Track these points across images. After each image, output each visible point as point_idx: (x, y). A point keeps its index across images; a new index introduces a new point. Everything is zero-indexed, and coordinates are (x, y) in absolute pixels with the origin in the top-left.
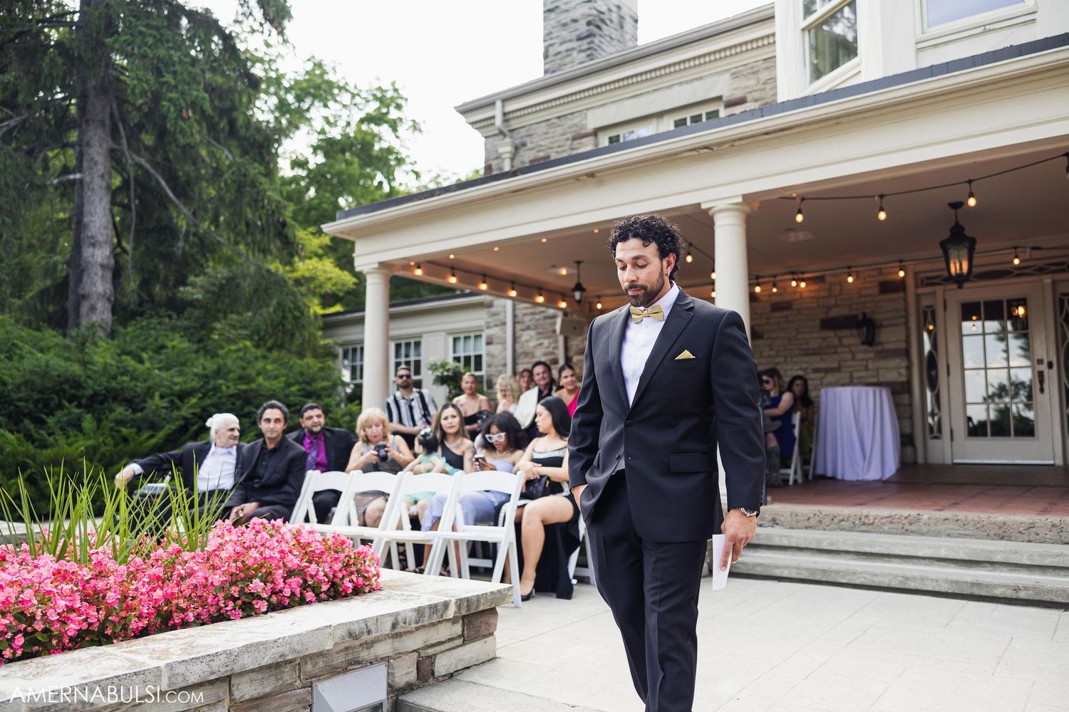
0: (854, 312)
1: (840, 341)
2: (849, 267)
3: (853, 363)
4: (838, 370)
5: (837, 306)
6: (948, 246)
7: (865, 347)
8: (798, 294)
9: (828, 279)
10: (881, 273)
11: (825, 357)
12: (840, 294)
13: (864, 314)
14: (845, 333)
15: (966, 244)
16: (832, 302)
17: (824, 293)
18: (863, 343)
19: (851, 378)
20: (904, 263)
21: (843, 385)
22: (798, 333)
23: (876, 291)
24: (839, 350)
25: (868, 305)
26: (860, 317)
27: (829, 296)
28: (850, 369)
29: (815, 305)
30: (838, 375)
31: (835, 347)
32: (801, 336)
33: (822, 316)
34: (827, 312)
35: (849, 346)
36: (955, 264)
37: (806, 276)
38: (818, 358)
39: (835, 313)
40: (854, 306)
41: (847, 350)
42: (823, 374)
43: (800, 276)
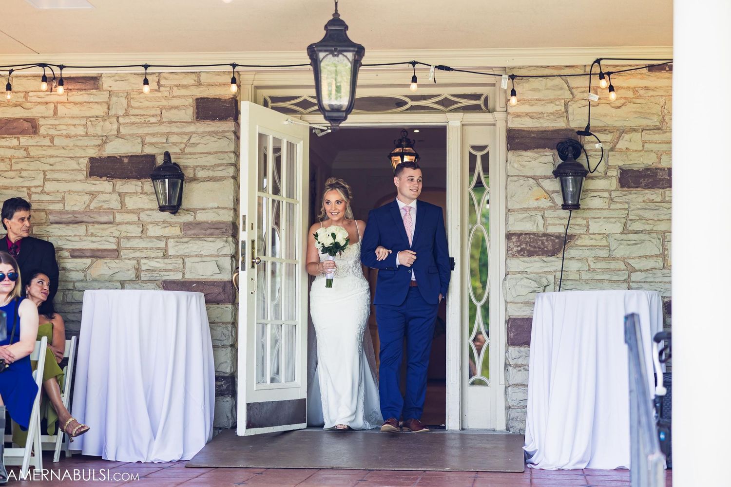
0: (149, 150)
1: (122, 203)
2: (146, 67)
3: (142, 244)
4: (115, 254)
5: (119, 135)
6: (321, 55)
7: (167, 215)
8: (52, 106)
9: (106, 83)
10: (199, 84)
11: (91, 229)
12: (127, 114)
13: (167, 155)
14: (132, 186)
15: (350, 55)
16: (111, 127)
17: (100, 111)
18: (162, 209)
19: (138, 270)
20: (237, 68)
21: (123, 285)
22: (45, 180)
23: (189, 113)
24: (119, 218)
25: (173, 139)
26: (160, 160)
27: (107, 117)
28: (138, 254)
29: (81, 131)
30: (114, 264)
31: (112, 212)
32: (49, 187)
33: (93, 153)
34: (101, 146)
35: (137, 212)
36: (330, 85)
37: (66, 73)
38: (81, 229)
39: (116, 148)
40: (148, 140)
41: (133, 218)
42: (88, 261)
43: (57, 71)
